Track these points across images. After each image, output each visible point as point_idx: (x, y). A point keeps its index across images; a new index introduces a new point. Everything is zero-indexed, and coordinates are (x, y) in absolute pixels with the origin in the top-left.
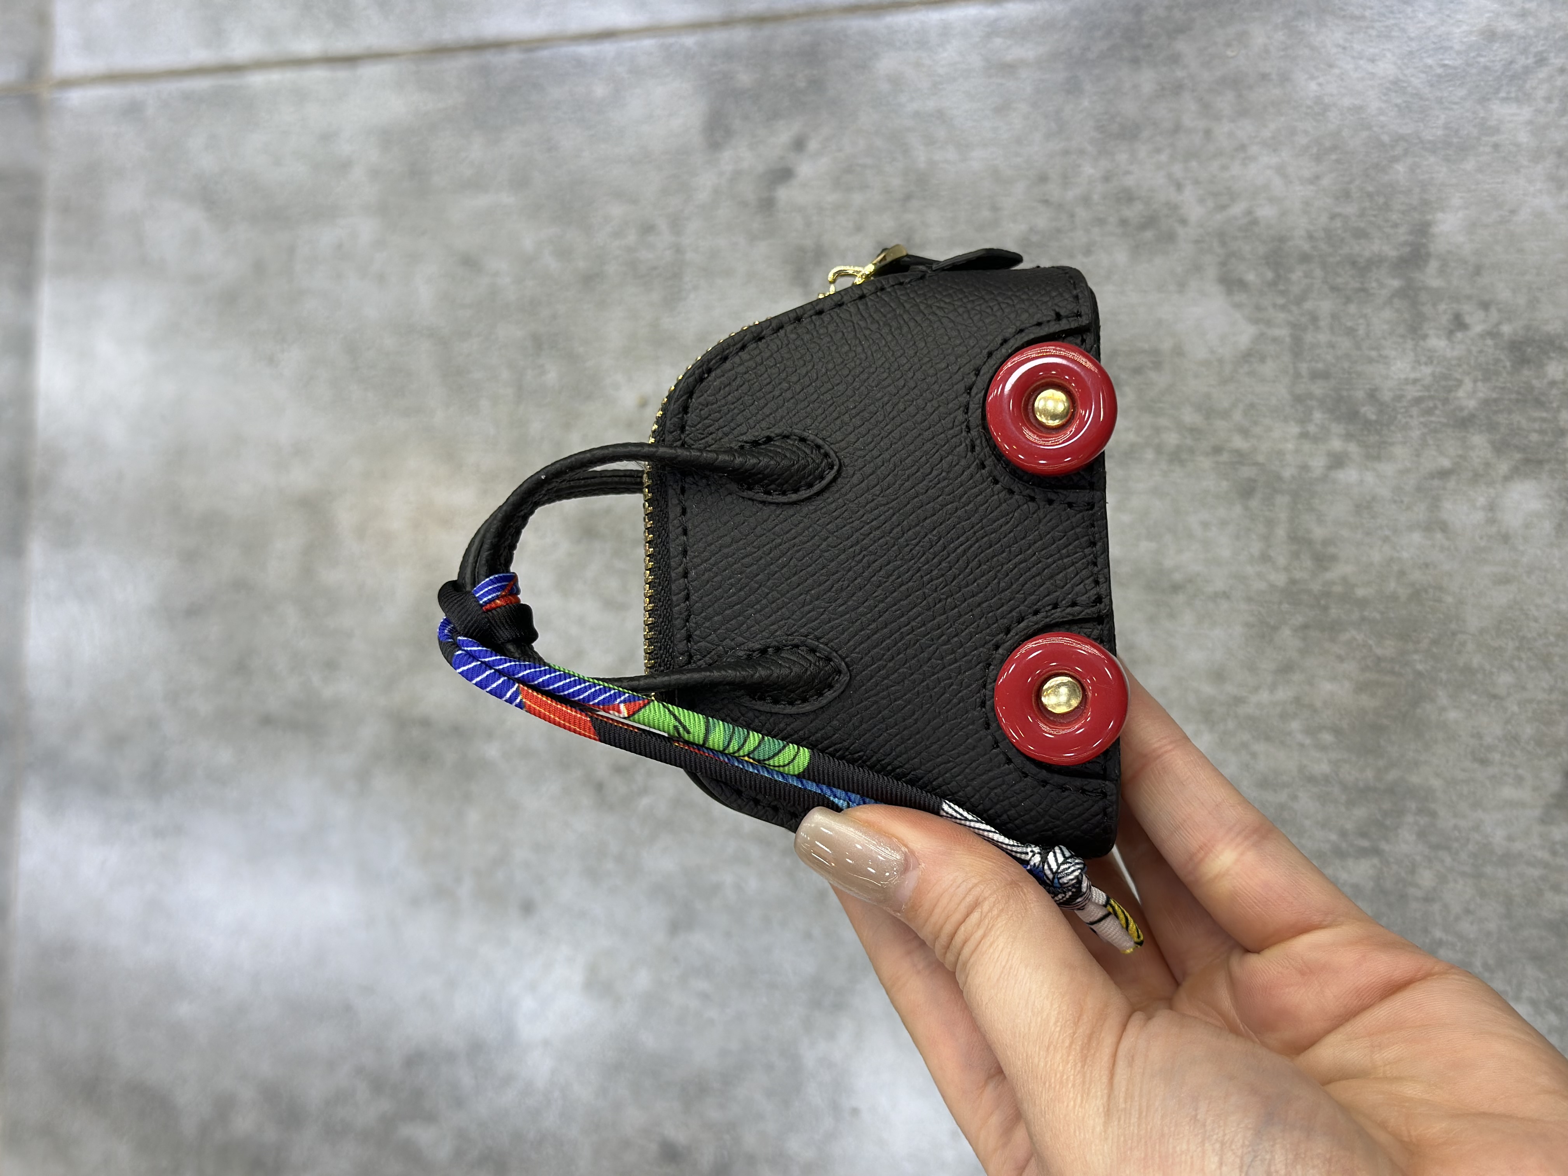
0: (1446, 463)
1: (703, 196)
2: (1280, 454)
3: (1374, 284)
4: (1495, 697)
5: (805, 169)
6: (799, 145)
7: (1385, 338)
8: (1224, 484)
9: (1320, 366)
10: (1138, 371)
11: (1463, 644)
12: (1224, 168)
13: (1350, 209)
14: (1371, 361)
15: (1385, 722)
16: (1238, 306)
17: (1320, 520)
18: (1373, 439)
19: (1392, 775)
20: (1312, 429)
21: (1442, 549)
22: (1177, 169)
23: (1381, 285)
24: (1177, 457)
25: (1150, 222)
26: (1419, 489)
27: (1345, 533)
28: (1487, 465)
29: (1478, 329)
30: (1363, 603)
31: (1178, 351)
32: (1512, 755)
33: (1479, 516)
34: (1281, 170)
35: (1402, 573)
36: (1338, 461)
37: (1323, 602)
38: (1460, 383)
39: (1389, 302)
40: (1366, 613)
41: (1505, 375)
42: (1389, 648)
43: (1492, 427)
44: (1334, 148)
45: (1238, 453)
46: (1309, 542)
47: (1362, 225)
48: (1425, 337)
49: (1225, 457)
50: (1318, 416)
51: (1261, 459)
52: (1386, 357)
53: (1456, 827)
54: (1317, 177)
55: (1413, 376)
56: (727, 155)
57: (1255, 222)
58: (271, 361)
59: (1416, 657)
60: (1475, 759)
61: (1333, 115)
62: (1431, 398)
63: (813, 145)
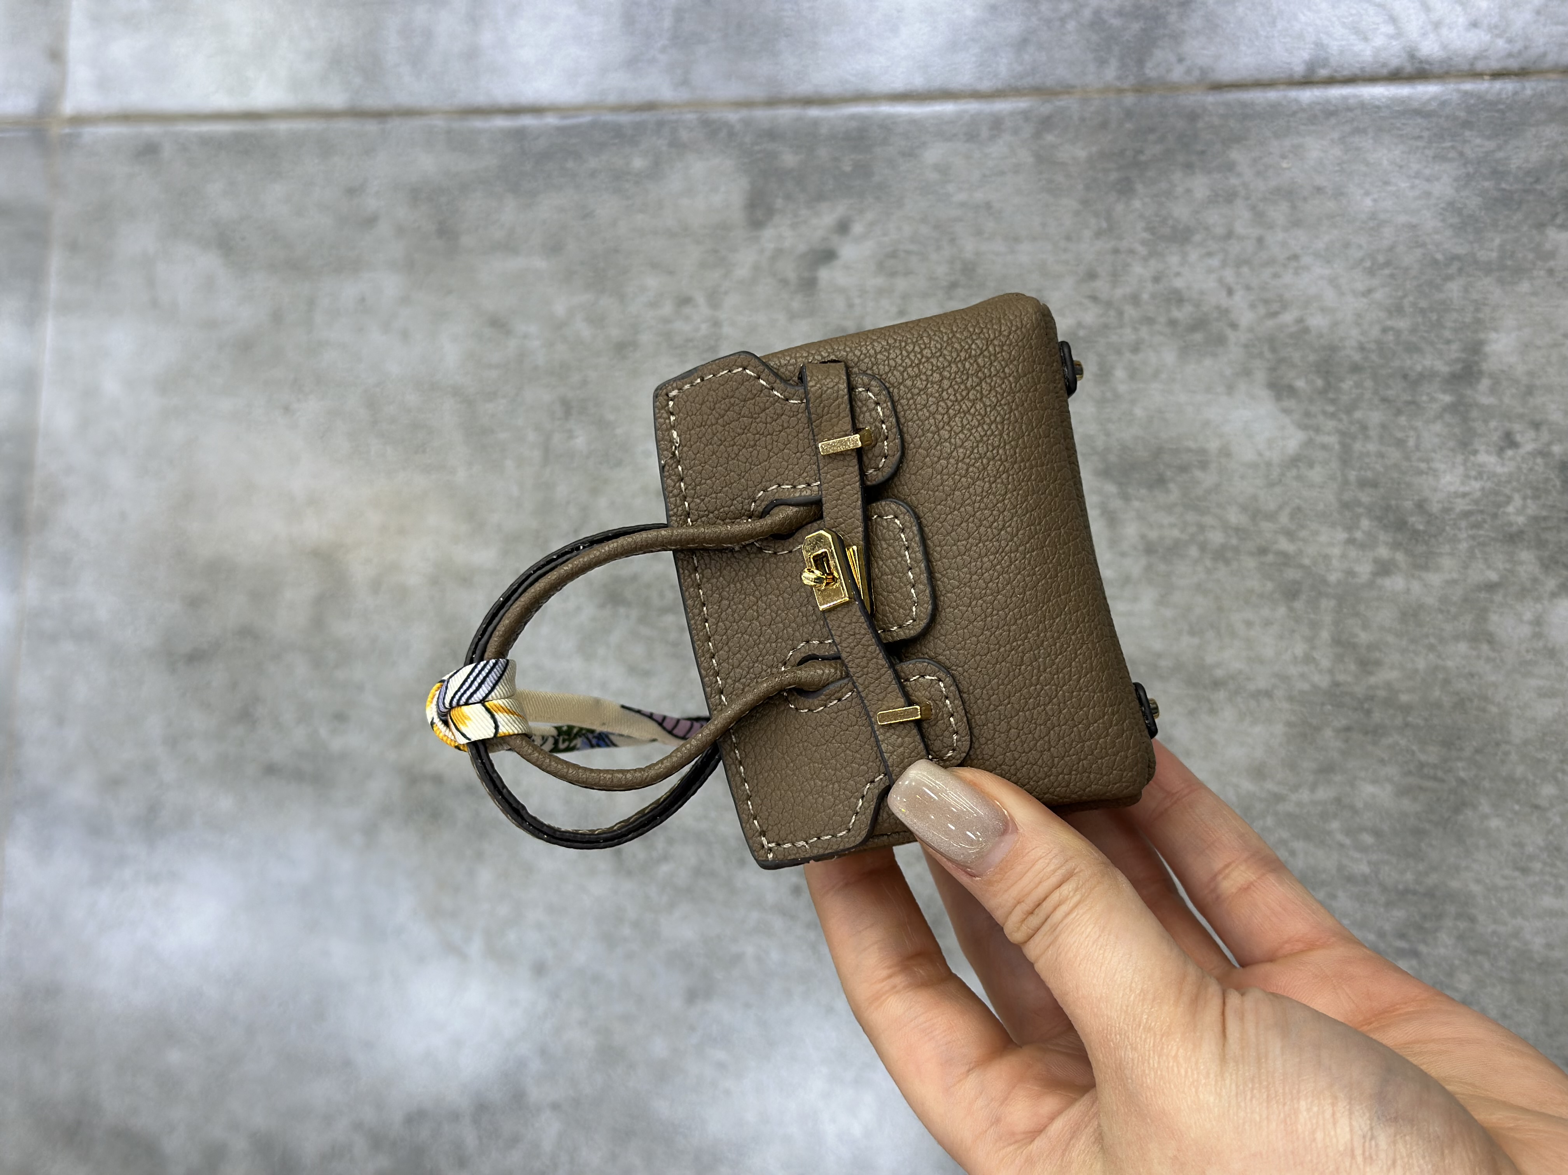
0: (1493, 576)
1: (742, 272)
2: (1327, 558)
3: (1425, 398)
4: (1537, 807)
5: (848, 251)
6: (843, 227)
7: (1434, 451)
8: (1270, 586)
9: (1369, 474)
10: (1184, 469)
11: (1507, 754)
12: (1276, 276)
13: (1403, 324)
14: (1421, 473)
15: (1427, 826)
16: (1286, 411)
17: (1365, 627)
18: (1421, 549)
19: (1433, 879)
20: (1359, 535)
21: (1488, 660)
22: (1229, 275)
23: (1432, 399)
24: (1221, 555)
25: (1199, 324)
26: (1465, 600)
27: (1391, 639)
28: (1535, 580)
29: (1529, 447)
30: (1407, 709)
31: (1225, 452)
32: (1553, 865)
33: (1526, 630)
34: (1333, 281)
35: (1446, 682)
36: (1384, 569)
37: (1366, 706)
38: (1509, 500)
39: (1439, 416)
40: (1410, 719)
41: (1554, 494)
42: (1431, 755)
43: (1541, 544)
44: (1387, 264)
45: (1284, 554)
46: (1354, 646)
47: (1414, 339)
48: (1475, 452)
49: (1270, 558)
50: (1365, 523)
51: (1307, 561)
52: (1435, 470)
53: (1494, 933)
54: (1369, 292)
55: (1462, 489)
56: (768, 233)
57: (1306, 330)
58: (287, 409)
59: (1460, 764)
60: (1517, 868)
61: (1388, 232)
62: (1482, 512)
63: (857, 228)
